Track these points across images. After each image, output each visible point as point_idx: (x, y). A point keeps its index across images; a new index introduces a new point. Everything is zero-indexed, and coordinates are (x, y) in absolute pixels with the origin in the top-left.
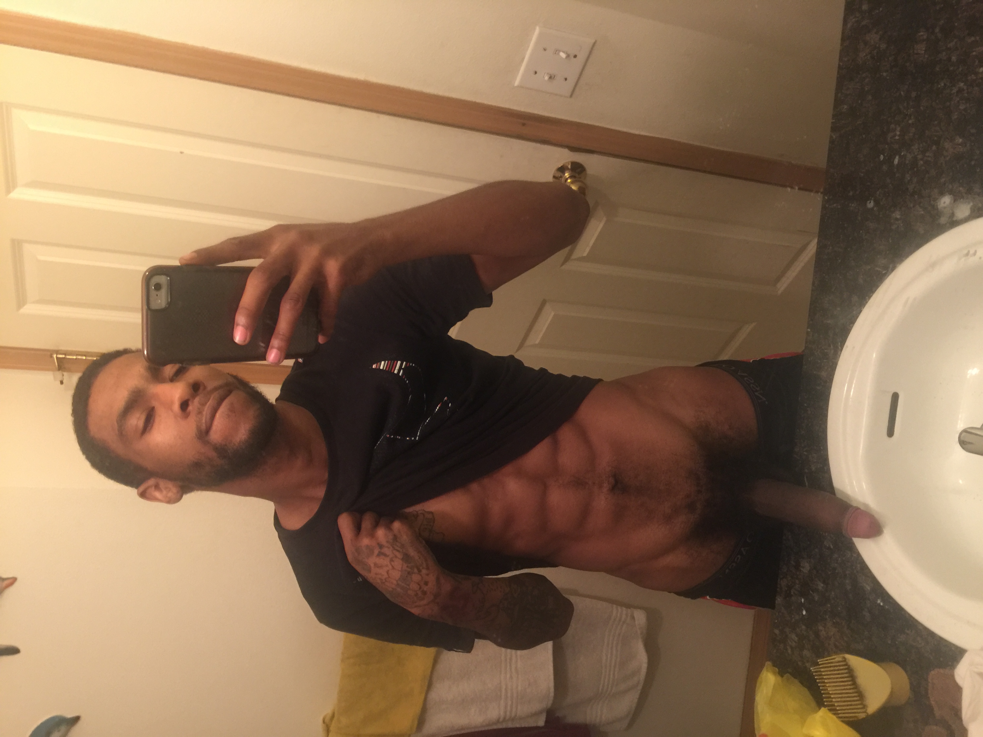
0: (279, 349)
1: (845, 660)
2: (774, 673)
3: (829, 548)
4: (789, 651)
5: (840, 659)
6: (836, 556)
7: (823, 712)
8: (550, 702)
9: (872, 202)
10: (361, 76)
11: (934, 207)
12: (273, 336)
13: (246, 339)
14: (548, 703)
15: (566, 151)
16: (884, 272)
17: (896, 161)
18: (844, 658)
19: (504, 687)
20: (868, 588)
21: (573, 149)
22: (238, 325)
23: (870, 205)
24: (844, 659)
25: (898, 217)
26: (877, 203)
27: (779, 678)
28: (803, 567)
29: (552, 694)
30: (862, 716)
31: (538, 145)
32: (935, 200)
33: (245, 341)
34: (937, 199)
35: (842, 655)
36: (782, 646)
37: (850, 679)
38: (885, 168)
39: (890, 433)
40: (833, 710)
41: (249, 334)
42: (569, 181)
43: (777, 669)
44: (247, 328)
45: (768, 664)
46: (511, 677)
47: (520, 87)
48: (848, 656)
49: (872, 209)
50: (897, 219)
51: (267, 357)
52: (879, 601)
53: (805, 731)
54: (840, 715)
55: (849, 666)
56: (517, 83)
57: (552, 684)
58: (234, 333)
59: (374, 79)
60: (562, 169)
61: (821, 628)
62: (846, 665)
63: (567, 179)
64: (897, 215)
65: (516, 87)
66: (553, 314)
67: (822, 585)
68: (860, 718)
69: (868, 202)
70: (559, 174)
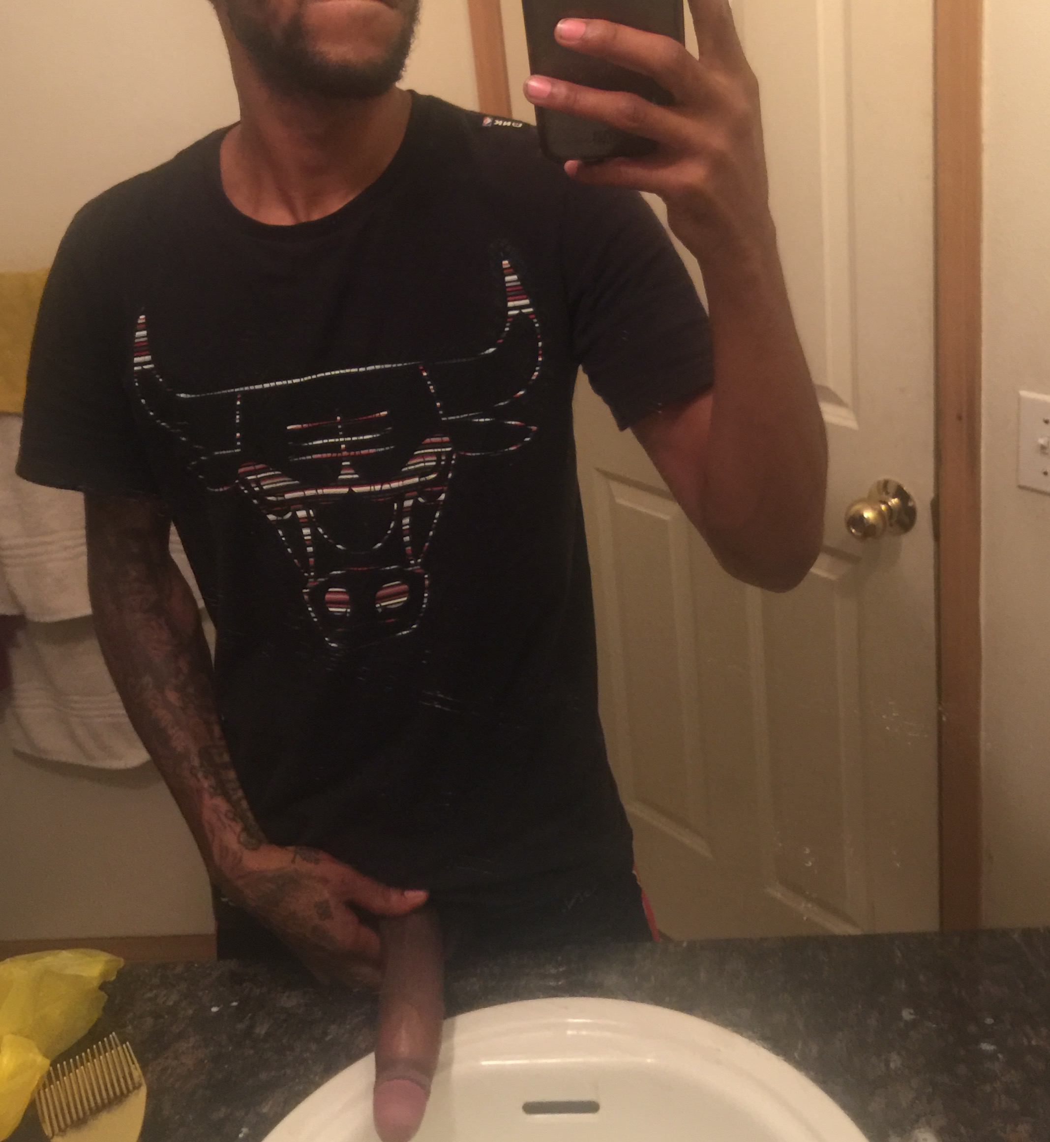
0: (551, 96)
1: (137, 1087)
2: (104, 974)
3: (325, 1034)
4: (149, 995)
5: (136, 1079)
6: (314, 1047)
7: (42, 1063)
8: (36, 619)
9: (912, 1017)
10: (986, 139)
11: (915, 1123)
12: (571, 84)
13: (565, 39)
14: (35, 615)
15: (931, 495)
16: (796, 1055)
17: (987, 1047)
18: (140, 1085)
19: (47, 539)
20: (265, 1110)
21: (936, 506)
22: (587, 24)
23: (907, 1014)
24: (137, 1085)
25: (892, 1066)
26: (913, 1025)
27: (96, 984)
28: (288, 997)
29: (48, 619)
30: (48, 1131)
31: (931, 447)
32: (929, 1124)
33: (561, 37)
34: (930, 1127)
35: (143, 1081)
36: (156, 981)
37: (106, 1101)
38: (972, 1029)
39: (532, 1108)
40: (50, 1078)
41: (573, 43)
42: (883, 507)
43: (113, 978)
44: (584, 40)
45: (121, 962)
46: (66, 548)
47: (1019, 399)
48: (143, 1091)
49: (901, 1018)
50: (887, 1065)
51: (536, 76)
52: (245, 1130)
53: (8, 1038)
54: (42, 1092)
55: (127, 1096)
56: (1024, 393)
57: (65, 616)
58: (573, 19)
59: (987, 161)
60: (900, 493)
61: (192, 1040)
62: (129, 1091)
63: (885, 503)
64: (895, 1062)
65: (1019, 394)
66: (667, 518)
67: (263, 1032)
68: (44, 1126)
69: (912, 1011)
70: (892, 489)
